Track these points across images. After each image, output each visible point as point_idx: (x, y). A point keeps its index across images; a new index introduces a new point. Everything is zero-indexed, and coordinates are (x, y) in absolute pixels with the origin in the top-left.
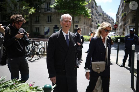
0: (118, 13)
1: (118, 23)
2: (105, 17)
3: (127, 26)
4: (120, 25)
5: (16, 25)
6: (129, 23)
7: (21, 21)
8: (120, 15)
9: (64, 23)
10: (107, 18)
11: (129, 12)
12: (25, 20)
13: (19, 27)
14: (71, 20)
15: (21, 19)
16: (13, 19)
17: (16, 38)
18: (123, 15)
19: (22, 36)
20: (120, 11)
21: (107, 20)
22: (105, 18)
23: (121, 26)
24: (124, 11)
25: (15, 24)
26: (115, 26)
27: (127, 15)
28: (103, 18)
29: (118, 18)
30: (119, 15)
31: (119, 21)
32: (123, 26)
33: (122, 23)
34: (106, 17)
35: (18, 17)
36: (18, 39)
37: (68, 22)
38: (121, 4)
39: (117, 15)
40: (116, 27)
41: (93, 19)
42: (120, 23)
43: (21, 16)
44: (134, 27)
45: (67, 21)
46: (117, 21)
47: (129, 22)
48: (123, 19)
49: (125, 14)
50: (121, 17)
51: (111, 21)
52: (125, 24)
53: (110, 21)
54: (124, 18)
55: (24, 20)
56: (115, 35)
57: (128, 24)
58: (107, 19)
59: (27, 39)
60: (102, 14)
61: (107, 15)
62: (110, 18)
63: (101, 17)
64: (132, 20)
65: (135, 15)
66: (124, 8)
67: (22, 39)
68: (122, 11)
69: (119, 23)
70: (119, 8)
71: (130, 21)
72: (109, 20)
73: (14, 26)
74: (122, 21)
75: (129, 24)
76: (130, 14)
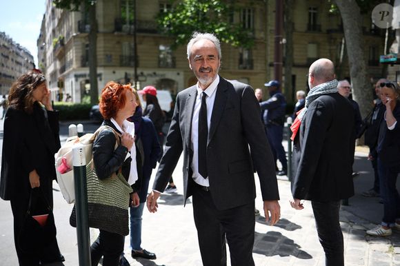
0: (41, 38)
1: (46, 65)
2: (4, 46)
3: (69, 74)
4: (50, 70)
6: (74, 66)
8: (50, 44)
10: (11, 50)
11: (71, 36)
18: (56, 43)
20: (47, 30)
21: (10, 57)
22: (4, 49)
23: (53, 74)
24: (57, 33)
27: (66, 43)
29: (43, 51)
30: (44, 41)
31: (48, 61)
32: (58, 73)
33: (55, 66)
34: (6, 44)
38: (50, 11)
39: (39, 41)
42: (50, 65)
44: (88, 78)
46: (42, 59)
47: (74, 62)
48: (57, 55)
49: (62, 41)
50: (52, 48)
51: (22, 57)
52: (63, 69)
53: (19, 59)
54: (61, 52)
57: (71, 69)
58: (10, 52)
61: (10, 41)
62: (18, 51)
64: (82, 57)
65: (87, 46)
66: (56, 21)
68: (54, 31)
69: (48, 65)
70: (44, 22)
71: (76, 60)
72: (17, 54)
74: (55, 60)
75: (74, 70)
76: (74, 42)
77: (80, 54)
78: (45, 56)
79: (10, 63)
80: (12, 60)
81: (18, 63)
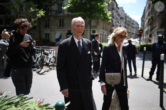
0: (144, 16)
1: (144, 28)
2: (128, 21)
3: (154, 31)
4: (145, 30)
5: (21, 30)
6: (157, 28)
7: (26, 26)
8: (147, 19)
9: (76, 27)
10: (131, 22)
11: (157, 15)
12: (31, 25)
13: (24, 33)
14: (83, 25)
15: (26, 24)
16: (17, 24)
17: (21, 46)
18: (150, 18)
19: (29, 44)
20: (146, 13)
21: (130, 25)
22: (128, 22)
23: (147, 32)
24: (150, 14)
25: (19, 29)
26: (140, 32)
27: (154, 18)
28: (125, 22)
29: (143, 22)
30: (144, 18)
31: (145, 26)
32: (149, 31)
33: (148, 28)
34: (129, 20)
35: (22, 22)
36: (23, 48)
37: (80, 26)
38: (148, 6)
39: (142, 18)
40: (142, 33)
41: (114, 24)
42: (146, 28)
43: (27, 20)
44: (163, 33)
45: (78, 26)
46: (143, 25)
47: (157, 26)
48: (149, 23)
49: (152, 18)
50: (147, 21)
51: (135, 25)
52: (151, 30)
53: (133, 26)
54: (151, 22)
55: (29, 25)
56: (140, 43)
57: (155, 29)
58: (130, 23)
59: (34, 48)
60: (124, 17)
61: (130, 19)
62: (133, 22)
63: (123, 21)
65: (164, 19)
66: (150, 9)
67: (28, 47)
68: (149, 14)
69: (145, 28)
70: (145, 10)
71: (158, 25)
72: (133, 24)
73: (18, 32)
74: (148, 25)
75: (157, 29)
76: (158, 17)
77: (160, 23)
78: (144, 24)
79: (130, 27)
80: (131, 26)
81: (133, 27)
